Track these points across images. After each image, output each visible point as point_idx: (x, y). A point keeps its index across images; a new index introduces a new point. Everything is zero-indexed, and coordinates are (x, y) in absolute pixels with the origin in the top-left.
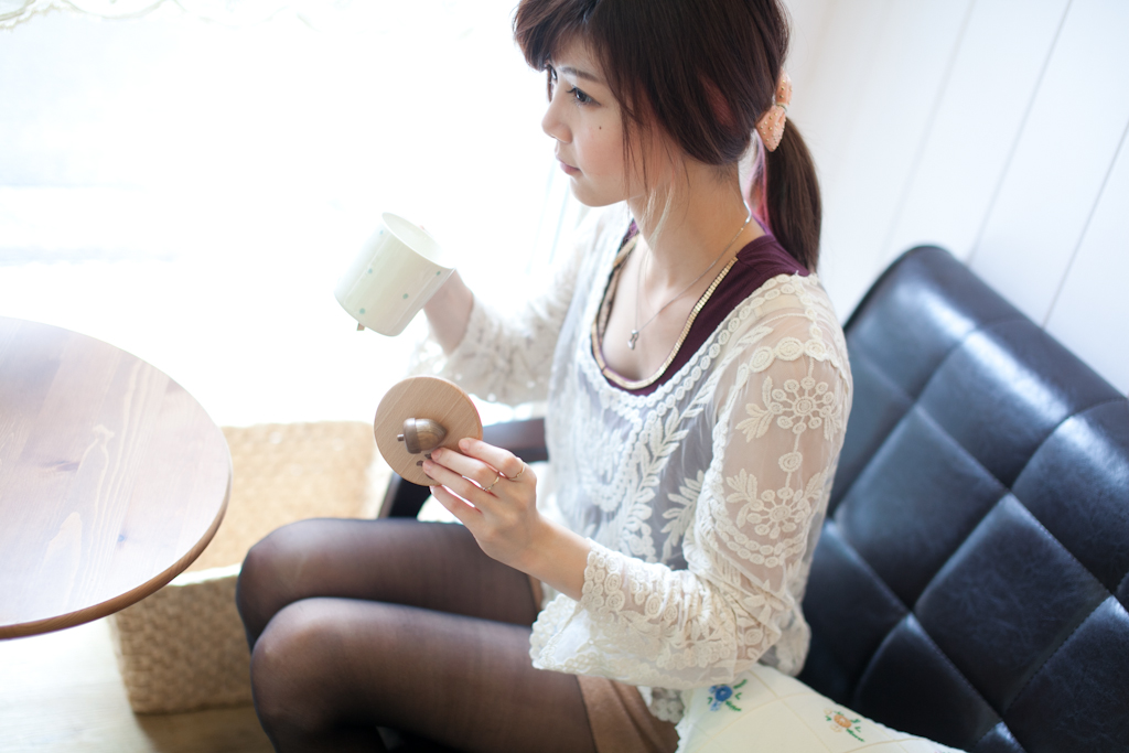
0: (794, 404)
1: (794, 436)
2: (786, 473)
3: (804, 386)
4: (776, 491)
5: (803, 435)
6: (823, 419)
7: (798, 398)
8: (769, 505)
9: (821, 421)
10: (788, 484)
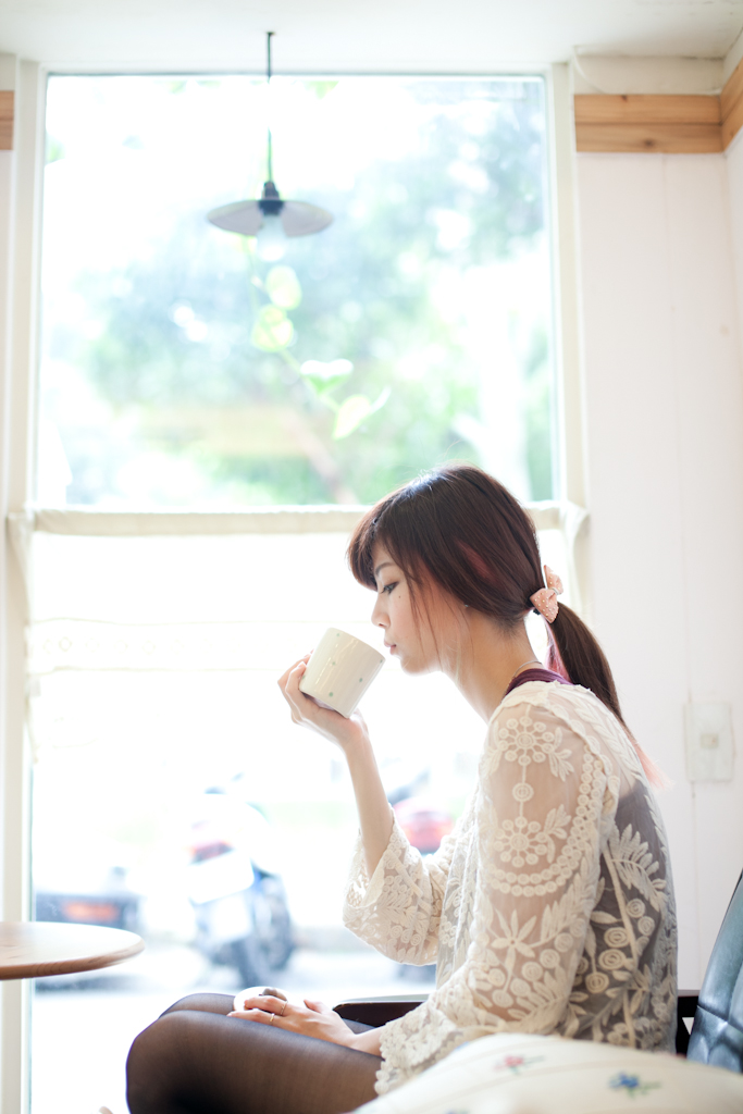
0: (516, 738)
1: (520, 767)
2: (519, 803)
3: (522, 723)
4: (513, 820)
5: (528, 767)
6: (547, 755)
7: (518, 734)
8: (509, 833)
9: (544, 756)
10: (521, 813)
